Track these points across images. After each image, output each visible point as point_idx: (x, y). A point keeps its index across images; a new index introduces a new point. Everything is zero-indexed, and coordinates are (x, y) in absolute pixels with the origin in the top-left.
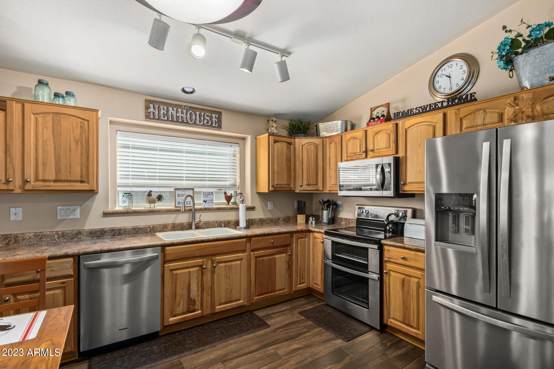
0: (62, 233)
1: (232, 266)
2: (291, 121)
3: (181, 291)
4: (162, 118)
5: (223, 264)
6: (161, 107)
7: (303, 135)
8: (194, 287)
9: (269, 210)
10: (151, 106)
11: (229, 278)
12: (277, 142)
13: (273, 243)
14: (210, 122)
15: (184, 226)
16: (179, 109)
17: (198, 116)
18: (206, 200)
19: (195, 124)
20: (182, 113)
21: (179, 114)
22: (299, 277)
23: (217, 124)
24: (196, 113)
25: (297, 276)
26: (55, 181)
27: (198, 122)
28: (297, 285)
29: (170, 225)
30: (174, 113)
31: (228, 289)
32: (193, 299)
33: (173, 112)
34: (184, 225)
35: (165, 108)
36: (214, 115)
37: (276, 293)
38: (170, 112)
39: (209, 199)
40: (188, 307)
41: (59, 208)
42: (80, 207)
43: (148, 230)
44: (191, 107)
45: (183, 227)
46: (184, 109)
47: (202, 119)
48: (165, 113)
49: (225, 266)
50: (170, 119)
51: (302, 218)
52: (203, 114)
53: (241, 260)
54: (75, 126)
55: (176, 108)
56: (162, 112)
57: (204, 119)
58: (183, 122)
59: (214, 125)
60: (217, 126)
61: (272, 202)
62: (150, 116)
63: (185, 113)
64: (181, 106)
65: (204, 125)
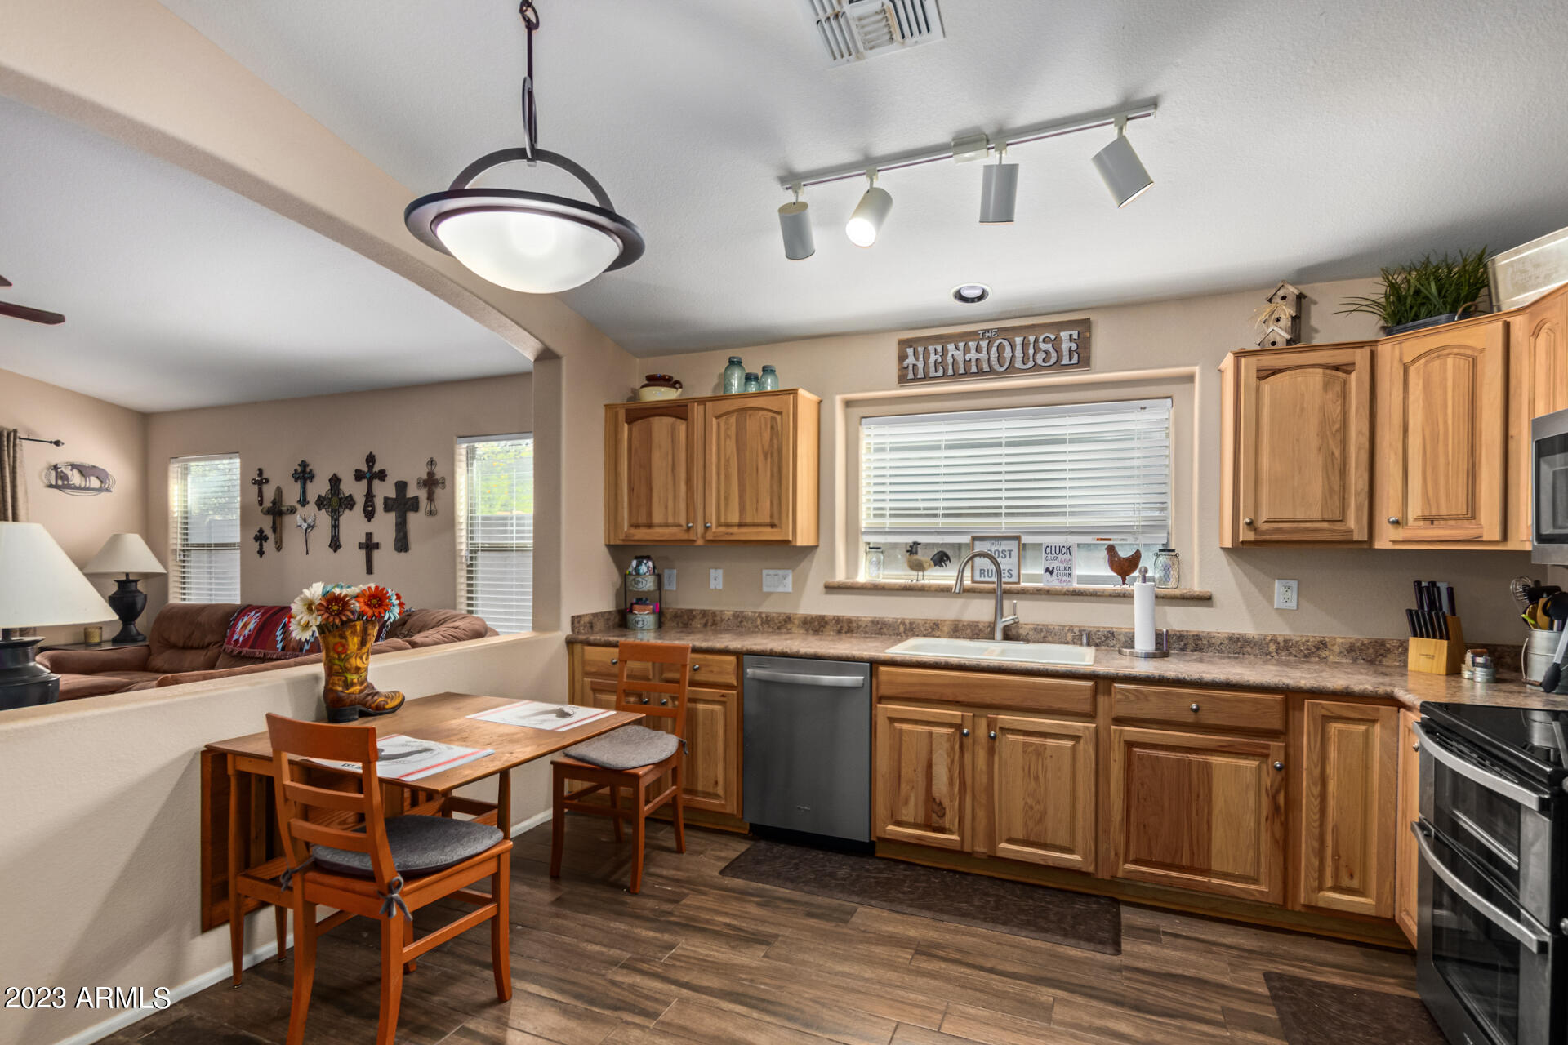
0: (767, 617)
1: (1045, 749)
2: (1386, 274)
3: (911, 770)
4: (933, 374)
5: (1020, 738)
6: (930, 348)
7: (1443, 317)
8: (941, 772)
9: (1277, 609)
10: (910, 351)
11: (1037, 778)
12: (1276, 372)
13: (1196, 711)
14: (1054, 354)
15: (980, 630)
16: (970, 343)
17: (1019, 349)
18: (1053, 568)
19: (1011, 370)
20: (978, 351)
21: (972, 355)
22: (1329, 861)
23: (1076, 355)
24: (1015, 342)
25: (1320, 853)
26: (740, 525)
27: (1019, 364)
28: (1321, 888)
29: (948, 623)
30: (959, 354)
31: (1031, 808)
32: (937, 801)
33: (956, 353)
34: (981, 627)
35: (939, 348)
37: (1214, 881)
38: (950, 355)
39: (1061, 565)
40: (928, 817)
41: (765, 572)
42: (793, 571)
43: (902, 628)
44: (1000, 330)
45: (977, 631)
46: (983, 339)
47: (1031, 351)
48: (940, 360)
49: (1025, 744)
50: (950, 372)
51: (1432, 653)
52: (1032, 339)
53: (1076, 738)
54: (763, 426)
55: (962, 341)
56: (933, 358)
57: (1036, 350)
58: (980, 372)
59: (1065, 361)
60: (1075, 360)
61: (1294, 584)
62: (907, 375)
63: (985, 350)
64: (975, 333)
65: (1036, 368)
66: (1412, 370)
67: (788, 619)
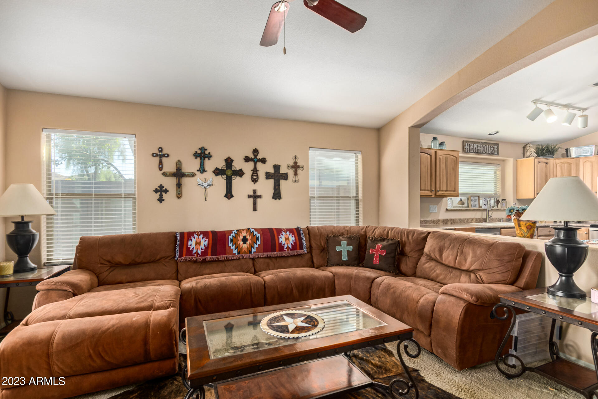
0: (433, 220)
4: (471, 151)
6: (471, 144)
10: (466, 144)
12: (540, 162)
14: (493, 151)
16: (479, 145)
17: (487, 148)
19: (486, 153)
20: (480, 147)
21: (479, 148)
23: (497, 152)
24: (486, 146)
26: (446, 191)
27: (487, 152)
29: (475, 219)
30: (476, 147)
35: (473, 145)
36: (495, 147)
41: (430, 206)
42: (437, 206)
43: (465, 221)
44: (484, 142)
46: (481, 144)
47: (489, 149)
48: (473, 148)
50: (475, 151)
52: (490, 146)
54: (453, 161)
55: (477, 144)
56: (471, 147)
58: (480, 153)
59: (495, 153)
62: (465, 150)
64: (479, 142)
65: (490, 154)
66: (557, 165)
67: (439, 221)
